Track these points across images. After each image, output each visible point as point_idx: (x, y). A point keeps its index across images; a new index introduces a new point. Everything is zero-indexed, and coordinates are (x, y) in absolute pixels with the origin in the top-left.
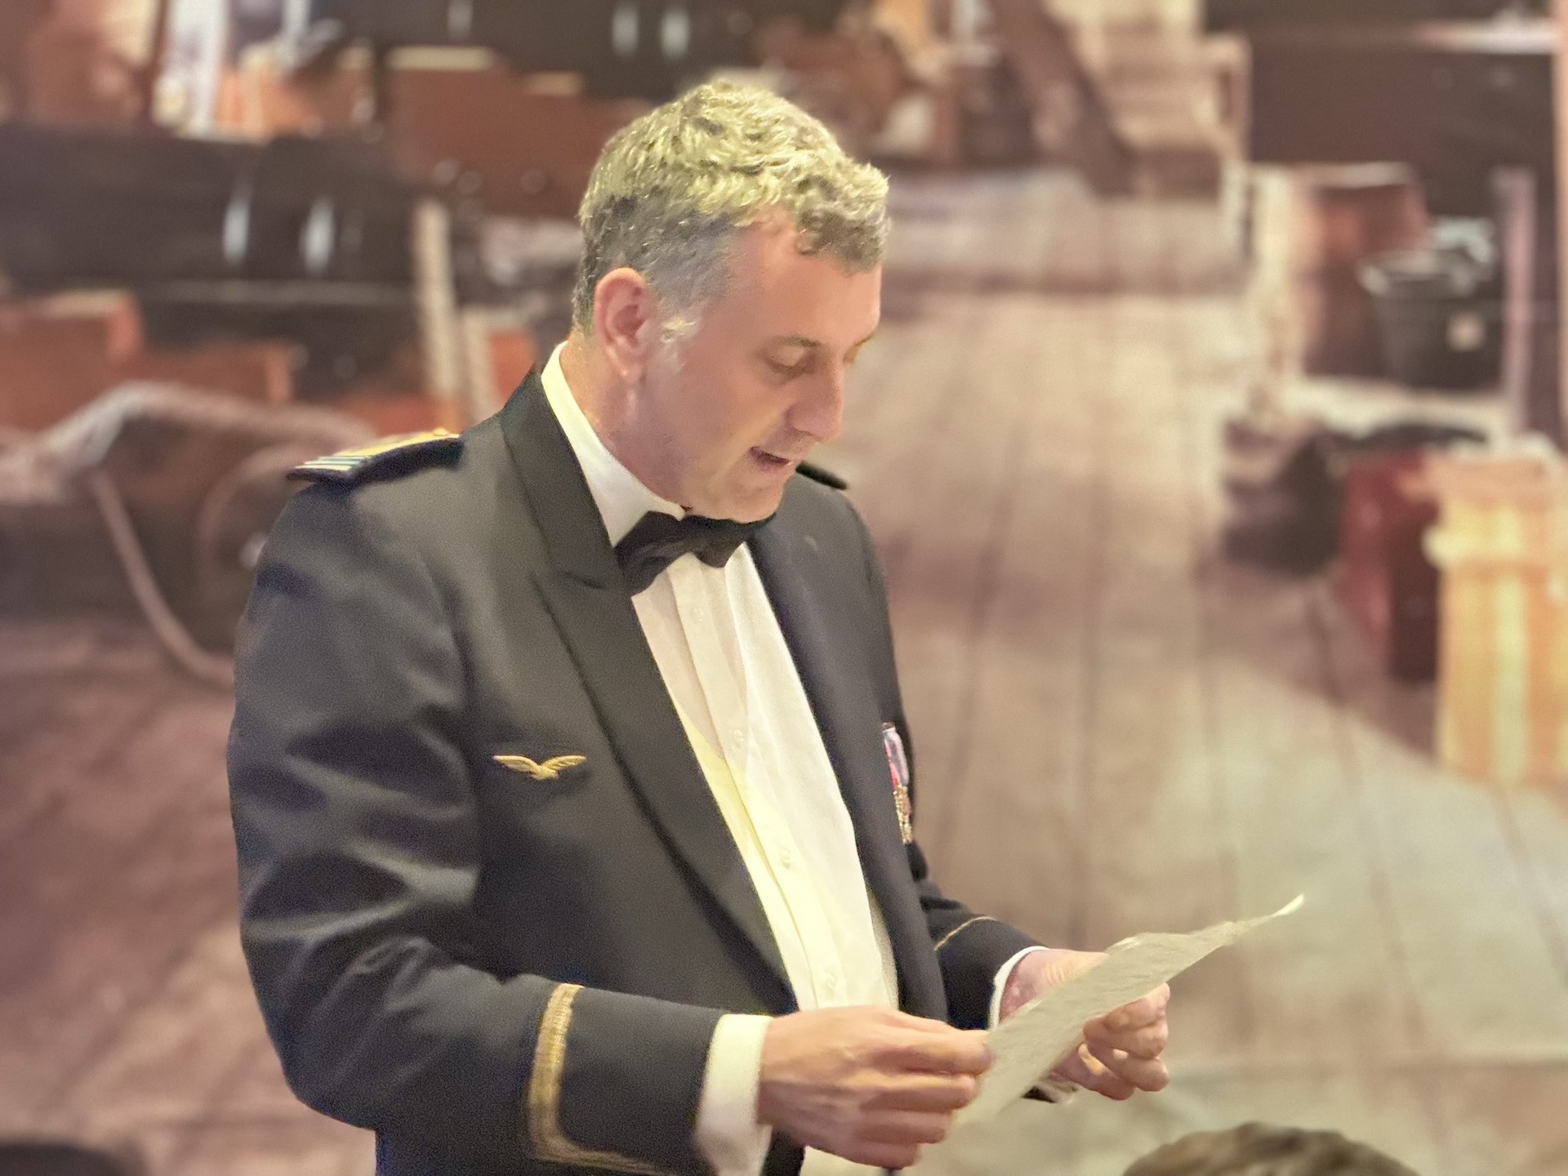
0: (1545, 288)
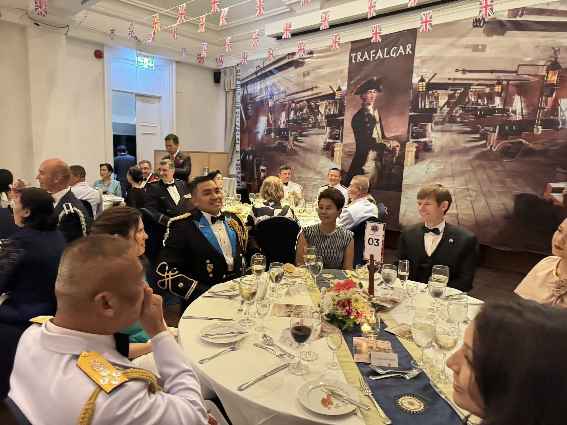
0: (342, 134)
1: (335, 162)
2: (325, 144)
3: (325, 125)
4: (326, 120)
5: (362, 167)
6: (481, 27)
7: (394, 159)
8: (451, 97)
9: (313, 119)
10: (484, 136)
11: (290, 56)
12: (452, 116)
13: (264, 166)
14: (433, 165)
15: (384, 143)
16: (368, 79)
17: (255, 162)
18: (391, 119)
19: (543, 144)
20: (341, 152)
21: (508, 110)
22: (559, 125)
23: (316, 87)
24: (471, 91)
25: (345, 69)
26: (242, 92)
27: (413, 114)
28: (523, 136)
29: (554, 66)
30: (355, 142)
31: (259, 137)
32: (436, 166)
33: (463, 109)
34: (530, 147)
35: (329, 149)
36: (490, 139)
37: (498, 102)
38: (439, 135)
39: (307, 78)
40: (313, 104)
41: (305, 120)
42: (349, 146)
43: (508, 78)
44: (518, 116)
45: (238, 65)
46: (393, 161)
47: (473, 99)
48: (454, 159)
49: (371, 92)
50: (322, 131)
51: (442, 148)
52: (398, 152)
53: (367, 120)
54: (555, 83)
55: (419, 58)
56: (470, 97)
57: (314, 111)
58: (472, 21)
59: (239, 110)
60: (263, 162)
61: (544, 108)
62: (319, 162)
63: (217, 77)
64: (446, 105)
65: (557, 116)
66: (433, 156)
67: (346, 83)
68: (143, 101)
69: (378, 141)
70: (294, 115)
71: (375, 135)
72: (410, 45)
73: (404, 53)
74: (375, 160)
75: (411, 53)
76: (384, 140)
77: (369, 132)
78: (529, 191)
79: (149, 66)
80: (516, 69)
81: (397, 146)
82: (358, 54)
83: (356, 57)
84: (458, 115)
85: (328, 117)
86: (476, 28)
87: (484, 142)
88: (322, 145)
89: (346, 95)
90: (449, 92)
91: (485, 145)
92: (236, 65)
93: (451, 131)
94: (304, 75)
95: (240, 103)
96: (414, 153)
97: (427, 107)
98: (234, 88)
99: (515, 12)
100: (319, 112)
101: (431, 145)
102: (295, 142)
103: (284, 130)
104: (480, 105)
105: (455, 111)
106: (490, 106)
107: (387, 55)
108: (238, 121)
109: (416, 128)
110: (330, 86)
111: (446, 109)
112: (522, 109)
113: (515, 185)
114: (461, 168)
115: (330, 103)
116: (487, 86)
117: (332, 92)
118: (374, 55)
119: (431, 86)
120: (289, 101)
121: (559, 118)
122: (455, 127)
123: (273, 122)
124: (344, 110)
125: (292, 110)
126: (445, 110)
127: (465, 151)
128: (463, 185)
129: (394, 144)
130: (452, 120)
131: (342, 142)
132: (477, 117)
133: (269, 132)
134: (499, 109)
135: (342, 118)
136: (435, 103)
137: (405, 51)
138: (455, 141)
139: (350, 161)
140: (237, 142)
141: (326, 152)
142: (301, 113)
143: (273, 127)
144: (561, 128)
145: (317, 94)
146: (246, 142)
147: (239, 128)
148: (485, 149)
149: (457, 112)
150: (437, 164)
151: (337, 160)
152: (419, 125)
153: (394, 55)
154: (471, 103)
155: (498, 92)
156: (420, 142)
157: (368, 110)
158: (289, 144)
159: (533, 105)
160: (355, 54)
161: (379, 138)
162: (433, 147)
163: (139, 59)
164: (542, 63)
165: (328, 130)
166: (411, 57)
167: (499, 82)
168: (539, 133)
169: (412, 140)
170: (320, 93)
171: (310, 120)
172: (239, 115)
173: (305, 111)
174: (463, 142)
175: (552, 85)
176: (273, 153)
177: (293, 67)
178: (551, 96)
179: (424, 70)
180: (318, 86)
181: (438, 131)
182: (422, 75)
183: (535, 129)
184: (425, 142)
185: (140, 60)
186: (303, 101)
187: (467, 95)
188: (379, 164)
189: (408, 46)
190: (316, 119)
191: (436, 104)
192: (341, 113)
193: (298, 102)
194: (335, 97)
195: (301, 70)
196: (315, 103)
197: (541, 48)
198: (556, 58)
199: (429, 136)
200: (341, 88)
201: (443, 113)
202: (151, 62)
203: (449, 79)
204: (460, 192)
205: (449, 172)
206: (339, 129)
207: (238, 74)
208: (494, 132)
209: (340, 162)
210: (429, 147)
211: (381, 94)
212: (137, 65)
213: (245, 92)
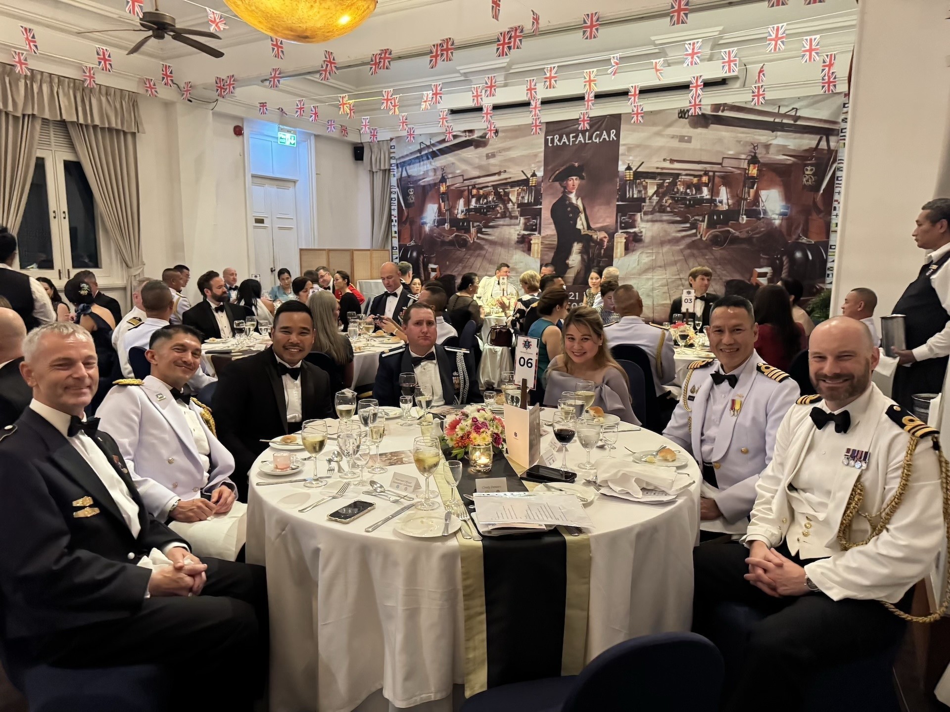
0: (540, 224)
1: (533, 257)
2: (519, 237)
3: (519, 215)
4: (519, 209)
5: (566, 260)
6: (686, 119)
7: (602, 251)
8: (660, 186)
9: (502, 208)
10: (694, 226)
11: (467, 134)
12: (662, 206)
13: (435, 264)
14: (644, 256)
15: (590, 234)
16: (568, 165)
17: (421, 260)
18: (596, 209)
19: (747, 232)
20: (540, 245)
21: (716, 200)
22: (760, 214)
23: (505, 171)
24: (679, 181)
25: (541, 152)
26: (400, 174)
27: (620, 203)
28: (730, 224)
29: (754, 160)
30: (556, 234)
31: (427, 228)
32: (648, 257)
33: (673, 198)
34: (735, 235)
35: (524, 243)
36: (701, 227)
37: (705, 193)
38: (649, 225)
39: (492, 161)
40: (501, 190)
41: (491, 208)
42: (549, 238)
43: (714, 170)
44: (724, 206)
45: (391, 139)
46: (600, 253)
47: (682, 189)
48: (666, 249)
49: (573, 179)
50: (513, 221)
51: (653, 238)
52: (606, 243)
53: (569, 209)
54: (755, 175)
55: (624, 145)
56: (679, 187)
57: (503, 198)
58: (677, 112)
59: (395, 196)
60: (434, 260)
61: (747, 199)
62: (512, 256)
63: (358, 152)
64: (655, 195)
65: (758, 206)
66: (643, 247)
67: (542, 169)
68: (279, 187)
69: (583, 233)
70: (476, 203)
71: (579, 226)
72: (614, 131)
73: (607, 139)
74: (580, 253)
75: (615, 139)
76: (590, 231)
77: (572, 222)
78: (737, 277)
79: (291, 143)
80: (720, 162)
81: (605, 237)
82: (555, 137)
83: (553, 140)
84: (667, 204)
85: (520, 205)
86: (681, 119)
87: (694, 231)
88: (515, 237)
89: (542, 181)
90: (658, 181)
91: (695, 235)
92: (389, 139)
93: (661, 221)
94: (488, 157)
95: (396, 187)
96: (623, 244)
97: (635, 196)
98: (387, 167)
99: (716, 107)
100: (510, 200)
101: (642, 236)
102: (479, 235)
103: (463, 220)
104: (688, 194)
105: (664, 201)
106: (699, 196)
107: (589, 140)
108: (394, 210)
109: (624, 218)
110: (522, 171)
111: (655, 197)
112: (728, 199)
113: (724, 272)
114: (673, 258)
115: (522, 189)
116: (695, 176)
117: (525, 178)
118: (574, 139)
119: (638, 175)
120: (468, 186)
121: (761, 208)
122: (665, 217)
123: (446, 210)
124: (541, 198)
125: (473, 197)
126: (654, 199)
127: (676, 241)
128: (676, 275)
129: (602, 235)
130: (662, 210)
131: (540, 233)
132: (687, 206)
133: (441, 222)
134: (707, 199)
135: (539, 207)
136: (643, 192)
137: (609, 137)
138: (665, 231)
139: (552, 255)
140: (394, 235)
141: (521, 245)
142: (485, 200)
143: (447, 217)
144: (763, 218)
145: (506, 179)
146: (406, 235)
147: (396, 219)
148: (694, 238)
149: (666, 202)
150: (648, 255)
151: (536, 254)
152: (628, 216)
153: (597, 140)
154: (680, 193)
155: (705, 183)
156: (630, 233)
157: (570, 199)
158: (471, 237)
159: (737, 196)
160: (552, 137)
161: (584, 229)
162: (643, 237)
163: (280, 135)
164: (743, 156)
165: (522, 220)
166: (616, 144)
167: (706, 173)
168: (744, 222)
169: (620, 231)
170: (510, 178)
171: (498, 208)
172: (396, 202)
173: (490, 198)
174: (674, 231)
175: (753, 177)
176: (447, 248)
177: (473, 147)
178: (753, 188)
179: (631, 158)
180: (507, 170)
181: (648, 221)
182: (629, 162)
183: (740, 218)
184: (634, 233)
185: (283, 137)
186: (487, 187)
187: (676, 185)
188: (585, 257)
189: (612, 132)
190: (506, 208)
191: (645, 193)
192: (538, 201)
193: (481, 188)
194: (529, 184)
195: (482, 151)
196: (504, 189)
197: (742, 143)
198: (755, 153)
199: (638, 227)
200: (536, 173)
201: (653, 202)
202: (293, 138)
203: (657, 168)
204: (673, 282)
205: (660, 262)
206: (536, 219)
207: (392, 150)
208: (703, 221)
209: (539, 256)
210: (639, 238)
211: (584, 182)
212: (279, 143)
213: (404, 174)
